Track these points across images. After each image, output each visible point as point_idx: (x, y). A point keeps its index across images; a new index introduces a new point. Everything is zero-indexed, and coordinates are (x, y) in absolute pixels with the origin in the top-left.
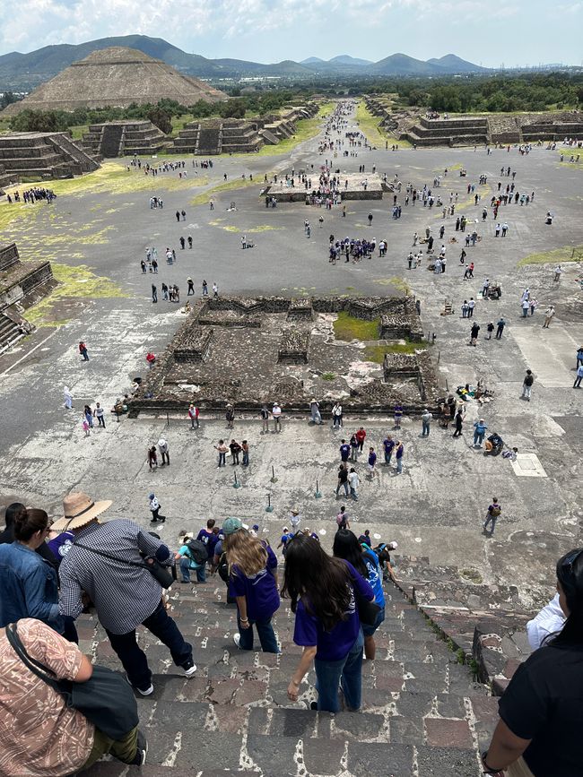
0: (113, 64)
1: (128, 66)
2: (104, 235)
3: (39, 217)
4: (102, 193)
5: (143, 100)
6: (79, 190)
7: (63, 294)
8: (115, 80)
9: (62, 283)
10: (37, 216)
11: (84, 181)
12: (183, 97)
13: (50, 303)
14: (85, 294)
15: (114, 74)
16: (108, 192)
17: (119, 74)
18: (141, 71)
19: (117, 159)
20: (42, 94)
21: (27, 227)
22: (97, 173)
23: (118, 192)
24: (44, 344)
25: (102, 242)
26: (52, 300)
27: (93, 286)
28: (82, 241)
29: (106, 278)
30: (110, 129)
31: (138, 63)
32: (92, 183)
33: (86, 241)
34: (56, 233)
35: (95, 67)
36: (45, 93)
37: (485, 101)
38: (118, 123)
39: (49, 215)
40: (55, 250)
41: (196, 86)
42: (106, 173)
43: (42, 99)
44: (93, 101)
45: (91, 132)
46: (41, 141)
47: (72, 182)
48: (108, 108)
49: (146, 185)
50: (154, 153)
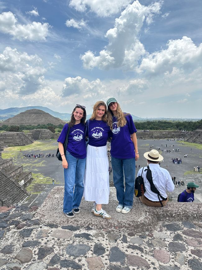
0: (33, 113)
1: (38, 114)
2: (43, 163)
4: (37, 150)
5: (42, 123)
6: (29, 149)
7: (36, 183)
8: (33, 118)
9: (34, 179)
10: (17, 157)
11: (29, 146)
12: (55, 123)
13: (32, 186)
14: (44, 183)
15: (33, 116)
17: (35, 116)
18: (42, 116)
19: (38, 140)
22: (33, 144)
23: (43, 150)
24: (36, 200)
25: (43, 166)
26: (33, 185)
27: (45, 180)
28: (36, 165)
29: (49, 177)
30: (36, 131)
31: (41, 113)
32: (32, 147)
33: (37, 165)
34: (26, 162)
35: (27, 114)
37: (148, 127)
38: (39, 130)
40: (28, 168)
41: (58, 120)
42: (36, 144)
43: (9, 122)
44: (25, 123)
45: (30, 132)
46: (16, 134)
47: (25, 147)
48: (31, 125)
49: (51, 148)
50: (50, 139)
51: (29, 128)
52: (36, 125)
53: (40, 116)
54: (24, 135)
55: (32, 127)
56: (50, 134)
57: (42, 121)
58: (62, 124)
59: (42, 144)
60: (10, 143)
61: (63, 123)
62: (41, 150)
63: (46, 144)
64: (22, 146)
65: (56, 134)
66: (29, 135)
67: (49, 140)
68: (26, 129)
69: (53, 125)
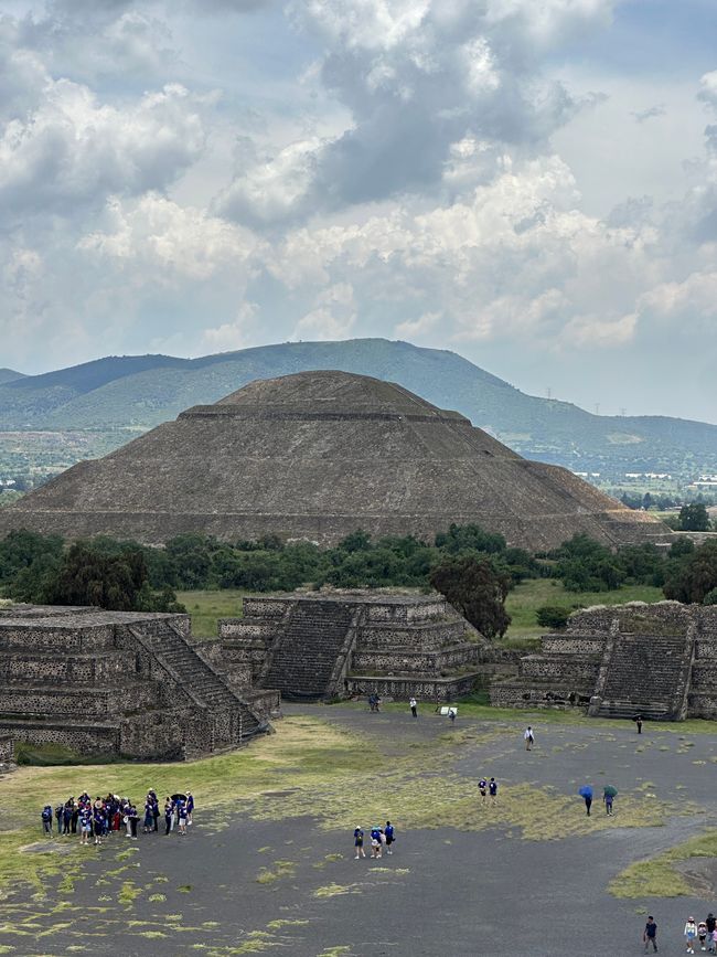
0: (309, 417)
1: (352, 428)
3: (85, 891)
4: (288, 820)
5: (387, 524)
8: (306, 462)
10: (77, 885)
11: (218, 773)
12: (520, 523)
15: (307, 446)
16: (307, 821)
17: (322, 445)
18: (393, 441)
19: (320, 705)
20: (75, 490)
21: (46, 922)
22: (263, 752)
23: (344, 823)
30: (310, 612)
31: (387, 418)
35: (250, 425)
36: (85, 488)
38: (340, 595)
39: (115, 887)
41: (564, 495)
42: (291, 753)
43: (70, 504)
44: (226, 519)
45: (249, 617)
46: (103, 638)
47: (180, 773)
48: (272, 543)
49: (441, 805)
50: (448, 700)
51: (258, 575)
52: (326, 541)
53: (380, 443)
54: (183, 649)
55: (282, 567)
56: (448, 642)
57: (394, 503)
58: (601, 536)
59: (352, 752)
60: (40, 721)
61: (613, 526)
62: (327, 825)
63: (393, 754)
64: (149, 759)
65: (515, 654)
66: (230, 645)
67: (426, 712)
68: (224, 586)
69: (496, 545)
